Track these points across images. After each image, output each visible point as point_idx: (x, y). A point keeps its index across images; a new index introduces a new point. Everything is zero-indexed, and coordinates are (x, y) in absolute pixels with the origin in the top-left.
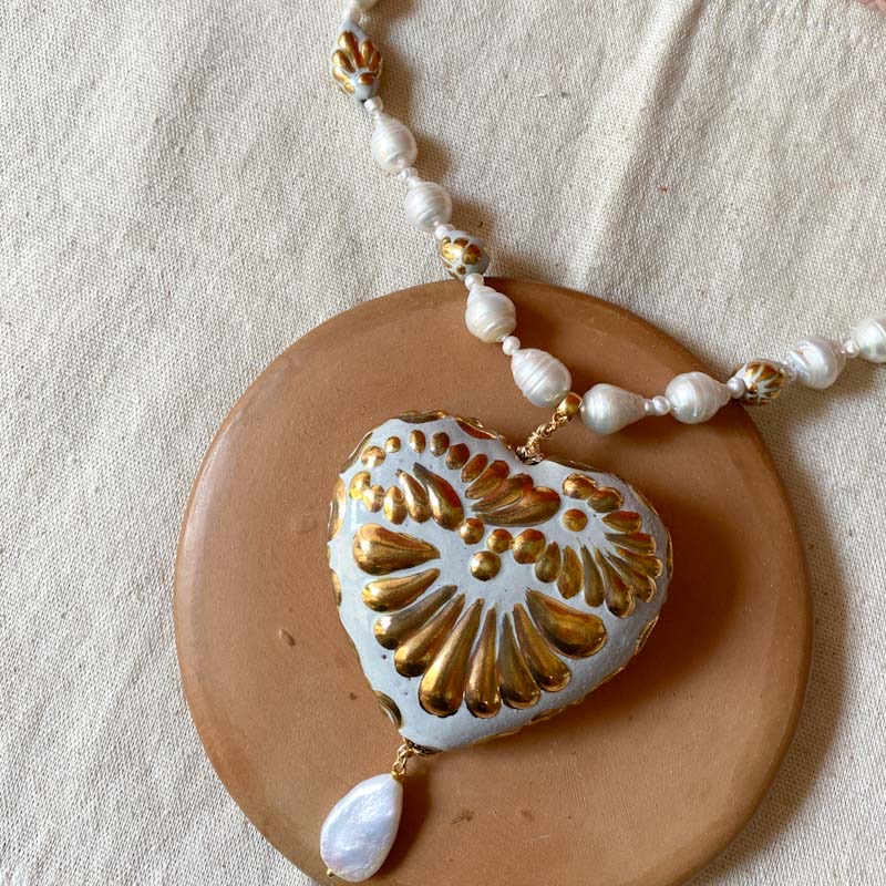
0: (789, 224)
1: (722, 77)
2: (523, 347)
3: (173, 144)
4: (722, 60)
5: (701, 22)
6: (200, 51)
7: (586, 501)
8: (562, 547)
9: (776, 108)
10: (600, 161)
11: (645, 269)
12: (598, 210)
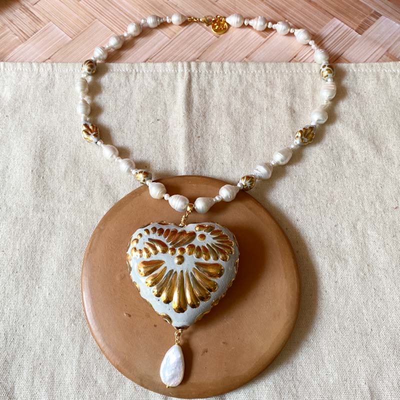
0: (241, 134)
1: (205, 98)
2: (170, 196)
3: (39, 176)
4: (203, 93)
5: (192, 84)
6: (39, 145)
7: (203, 231)
8: (201, 246)
9: (225, 101)
10: (177, 136)
11: (202, 162)
12: (181, 150)
